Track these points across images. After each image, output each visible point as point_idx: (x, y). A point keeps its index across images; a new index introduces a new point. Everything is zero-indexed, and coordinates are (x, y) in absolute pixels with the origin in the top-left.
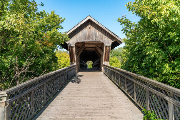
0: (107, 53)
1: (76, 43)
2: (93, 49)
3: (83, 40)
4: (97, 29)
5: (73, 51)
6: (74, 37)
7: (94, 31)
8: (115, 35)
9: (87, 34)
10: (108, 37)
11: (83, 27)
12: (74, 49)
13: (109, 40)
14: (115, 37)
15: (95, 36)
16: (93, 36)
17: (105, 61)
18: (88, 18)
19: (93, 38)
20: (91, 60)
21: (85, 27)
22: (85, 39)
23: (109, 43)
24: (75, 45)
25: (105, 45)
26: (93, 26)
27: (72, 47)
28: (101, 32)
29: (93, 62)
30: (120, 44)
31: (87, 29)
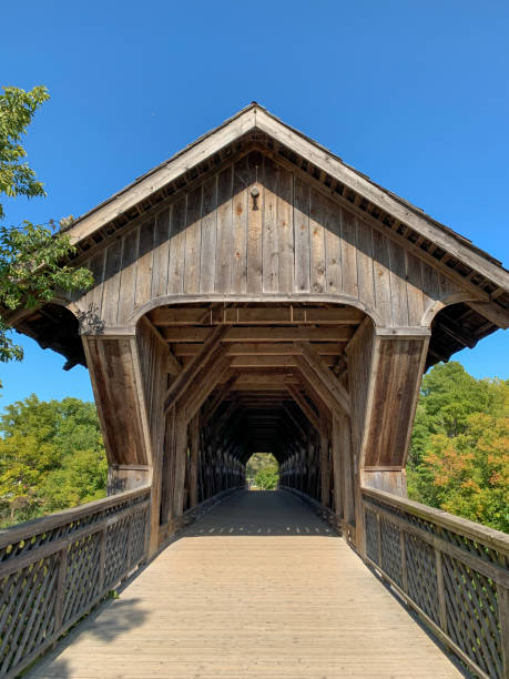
0: (388, 409)
1: (148, 315)
2: (277, 384)
3: (206, 288)
4: (312, 213)
5: (129, 380)
6: (133, 266)
7: (287, 230)
8: (463, 243)
9: (240, 247)
10: (398, 271)
11: (209, 197)
12: (132, 362)
13: (415, 294)
14: (465, 260)
15: (303, 265)
16: (281, 264)
17: (371, 462)
18: (245, 124)
19: (279, 275)
20: (268, 452)
21: (225, 197)
22: (221, 286)
23: (409, 318)
24: (141, 325)
25: (379, 332)
26: (282, 194)
27: (113, 347)
28: (346, 237)
29: (281, 459)
30: (494, 328)
31: (239, 210)
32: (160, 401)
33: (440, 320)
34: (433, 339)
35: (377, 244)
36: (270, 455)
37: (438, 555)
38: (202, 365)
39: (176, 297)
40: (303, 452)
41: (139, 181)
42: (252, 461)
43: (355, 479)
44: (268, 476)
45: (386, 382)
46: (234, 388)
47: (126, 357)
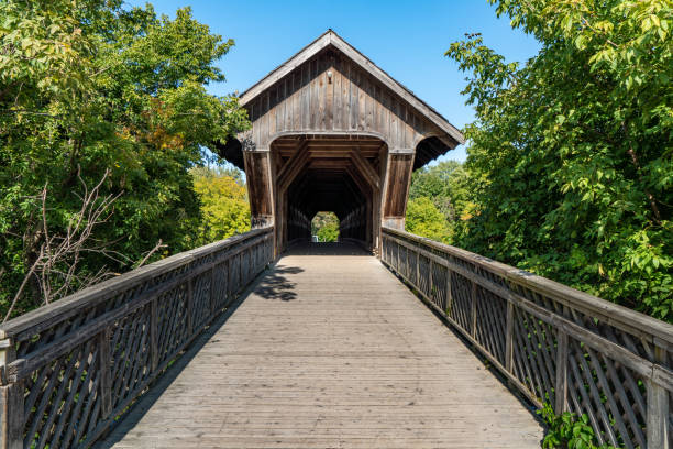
0: (396, 188)
1: (275, 141)
2: (340, 165)
3: (304, 127)
4: (360, 86)
5: (265, 173)
6: (267, 114)
7: (347, 95)
8: (431, 110)
9: (322, 106)
10: (403, 119)
11: (305, 76)
12: (267, 163)
13: (409, 129)
14: (431, 118)
15: (354, 115)
16: (343, 114)
17: (387, 214)
18: (325, 42)
19: (342, 121)
21: (313, 78)
22: (312, 126)
23: (405, 144)
24: (272, 146)
25: (390, 151)
26: (344, 74)
27: (258, 156)
28: (377, 99)
29: (341, 217)
30: (449, 149)
31: (321, 84)
33: (421, 146)
34: (416, 155)
35: (393, 104)
36: (332, 214)
39: (289, 132)
43: (379, 221)
45: (394, 175)
47: (264, 160)
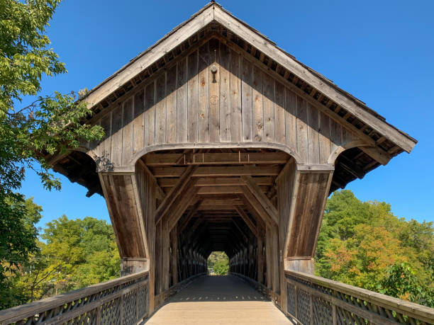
0: (304, 220)
1: (143, 158)
3: (181, 139)
4: (255, 85)
6: (131, 124)
7: (237, 97)
8: (360, 105)
9: (204, 110)
10: (314, 126)
11: (181, 74)
12: (133, 190)
13: (324, 141)
14: (360, 117)
15: (248, 123)
16: (232, 121)
18: (206, 18)
19: (231, 130)
20: (222, 251)
21: (192, 75)
22: (191, 137)
23: (320, 158)
24: (137, 165)
25: (299, 168)
26: (233, 71)
27: (120, 180)
28: (278, 101)
29: (230, 255)
30: (378, 164)
31: (203, 83)
32: (152, 217)
33: (340, 159)
34: (336, 173)
35: (300, 106)
36: (223, 253)
37: (334, 308)
38: (179, 193)
39: (161, 146)
40: (246, 250)
41: (132, 63)
42: (211, 257)
43: (281, 265)
44: (222, 266)
45: (303, 202)
46: (200, 209)
47: (129, 187)
